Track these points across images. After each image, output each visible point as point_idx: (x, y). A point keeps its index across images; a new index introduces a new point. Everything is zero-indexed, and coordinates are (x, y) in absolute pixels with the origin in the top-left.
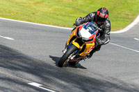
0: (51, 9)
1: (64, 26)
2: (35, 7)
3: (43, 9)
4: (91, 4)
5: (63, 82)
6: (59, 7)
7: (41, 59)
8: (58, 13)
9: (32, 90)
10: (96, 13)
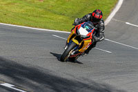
0: (22, 10)
1: (36, 27)
2: (6, 8)
3: (15, 9)
4: (62, 4)
5: (35, 83)
6: (30, 8)
7: (13, 60)
8: (29, 14)
9: (4, 90)
10: (91, 14)
